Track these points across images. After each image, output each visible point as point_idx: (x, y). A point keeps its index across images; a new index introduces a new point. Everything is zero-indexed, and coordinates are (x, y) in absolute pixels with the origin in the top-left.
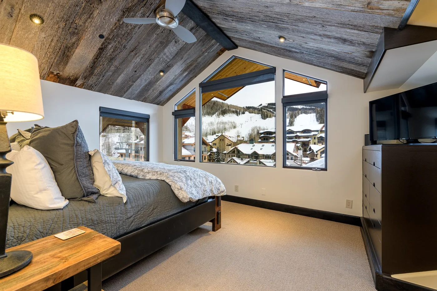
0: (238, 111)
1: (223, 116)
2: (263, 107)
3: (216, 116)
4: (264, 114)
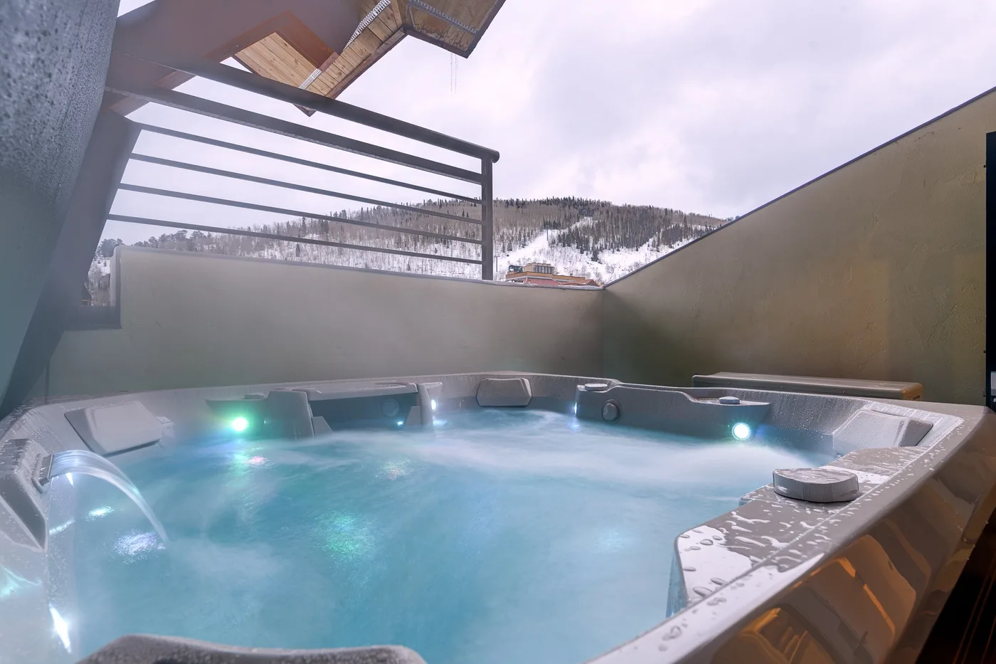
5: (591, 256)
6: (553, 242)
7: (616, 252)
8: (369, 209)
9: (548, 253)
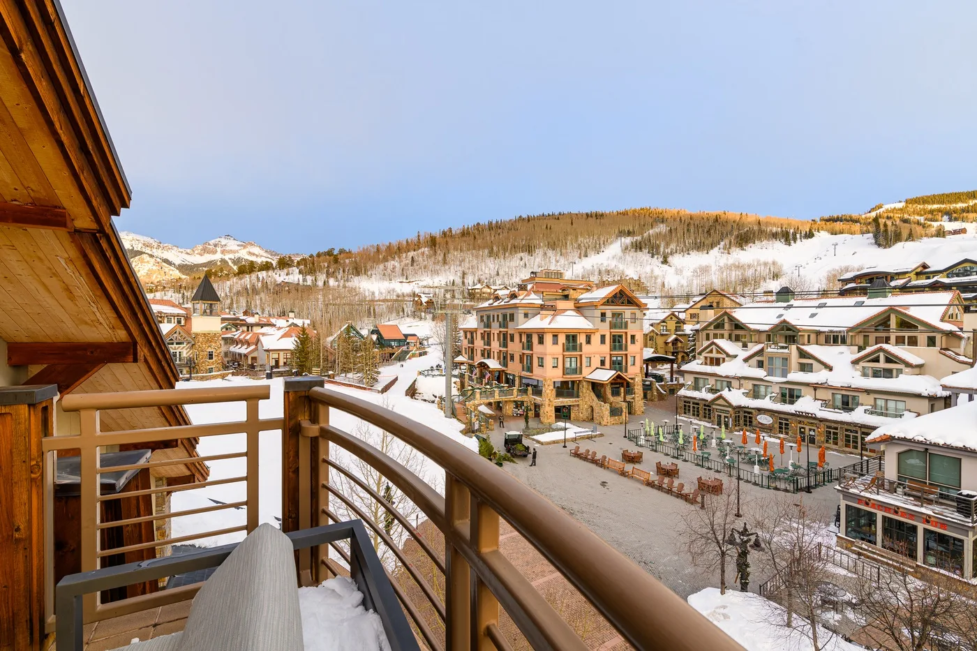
0: (792, 231)
1: (743, 250)
2: (887, 211)
3: (722, 250)
4: (886, 231)
5: (661, 259)
6: (626, 248)
7: (686, 255)
8: (470, 226)
9: (621, 258)
